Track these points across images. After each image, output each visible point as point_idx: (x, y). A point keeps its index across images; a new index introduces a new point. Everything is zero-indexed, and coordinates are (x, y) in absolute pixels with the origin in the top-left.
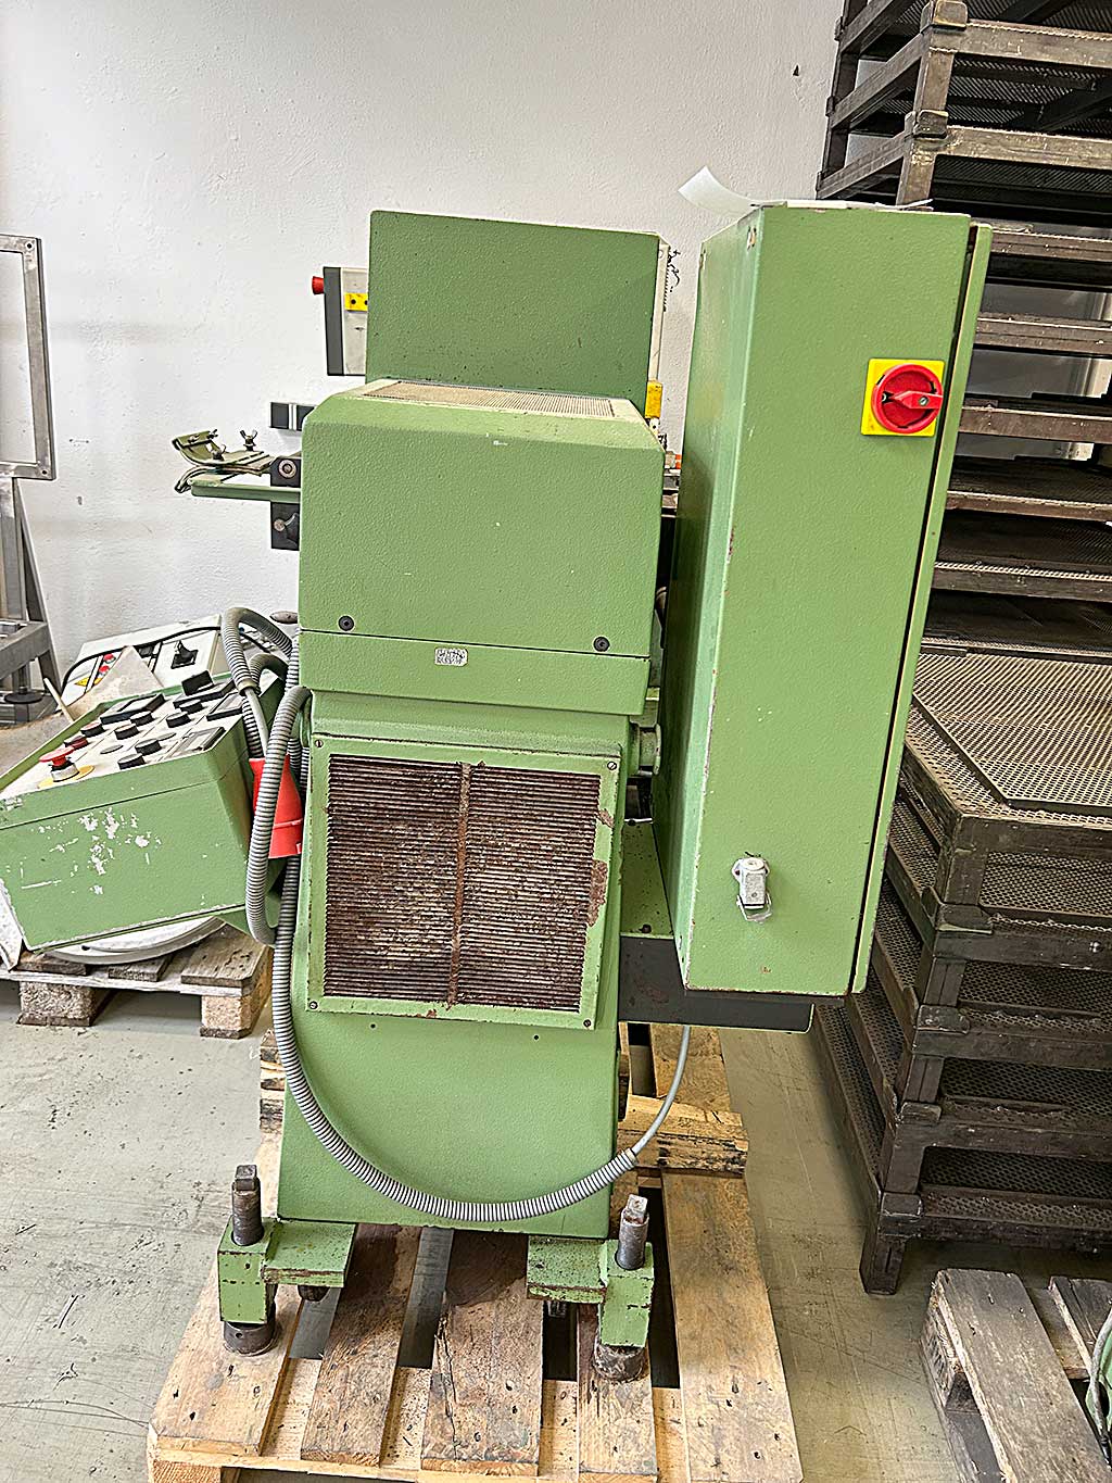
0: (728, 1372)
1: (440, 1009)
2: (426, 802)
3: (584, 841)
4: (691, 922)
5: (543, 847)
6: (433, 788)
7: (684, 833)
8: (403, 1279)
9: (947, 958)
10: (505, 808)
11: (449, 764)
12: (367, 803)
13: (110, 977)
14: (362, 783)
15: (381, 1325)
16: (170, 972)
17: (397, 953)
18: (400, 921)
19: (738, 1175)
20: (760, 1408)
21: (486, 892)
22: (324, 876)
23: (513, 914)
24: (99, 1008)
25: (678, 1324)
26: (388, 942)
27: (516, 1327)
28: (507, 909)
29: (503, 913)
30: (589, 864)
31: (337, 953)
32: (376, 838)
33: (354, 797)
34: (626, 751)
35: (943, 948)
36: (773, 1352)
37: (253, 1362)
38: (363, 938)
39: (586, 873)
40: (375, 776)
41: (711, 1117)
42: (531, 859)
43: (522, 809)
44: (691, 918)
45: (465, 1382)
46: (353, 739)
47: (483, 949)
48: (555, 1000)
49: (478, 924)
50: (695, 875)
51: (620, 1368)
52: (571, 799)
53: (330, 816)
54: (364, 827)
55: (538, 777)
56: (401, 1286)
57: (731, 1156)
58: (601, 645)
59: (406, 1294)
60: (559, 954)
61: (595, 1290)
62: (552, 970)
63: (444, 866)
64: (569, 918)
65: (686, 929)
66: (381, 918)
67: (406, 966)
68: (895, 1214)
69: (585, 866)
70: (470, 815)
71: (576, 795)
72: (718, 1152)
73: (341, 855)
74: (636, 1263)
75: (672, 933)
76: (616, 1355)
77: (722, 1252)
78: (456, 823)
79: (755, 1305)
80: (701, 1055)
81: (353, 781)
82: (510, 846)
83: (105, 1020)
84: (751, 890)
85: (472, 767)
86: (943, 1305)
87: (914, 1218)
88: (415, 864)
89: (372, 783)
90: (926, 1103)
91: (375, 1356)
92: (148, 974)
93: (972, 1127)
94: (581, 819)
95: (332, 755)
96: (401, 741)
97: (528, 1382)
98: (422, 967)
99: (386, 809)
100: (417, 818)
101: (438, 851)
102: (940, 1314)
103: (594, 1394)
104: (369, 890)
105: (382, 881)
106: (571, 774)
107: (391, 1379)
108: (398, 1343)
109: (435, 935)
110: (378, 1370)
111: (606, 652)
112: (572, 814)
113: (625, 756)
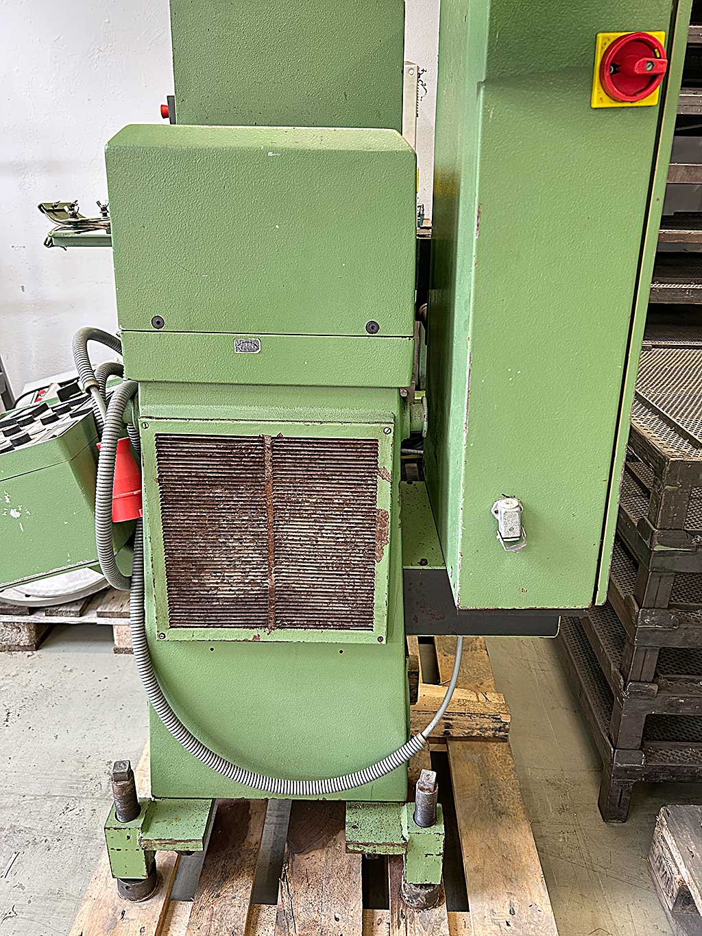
0: (505, 897)
1: (263, 634)
2: (238, 469)
3: (369, 494)
4: (459, 556)
5: (336, 501)
6: (243, 458)
7: (450, 484)
8: (255, 834)
9: (660, 571)
10: (302, 471)
11: (254, 437)
12: (190, 472)
13: (46, 615)
14: (184, 456)
15: (238, 873)
16: (90, 609)
17: (225, 592)
18: (225, 566)
19: (504, 739)
20: (532, 926)
21: (292, 540)
22: (161, 534)
23: (316, 556)
24: (42, 637)
25: (465, 860)
26: (217, 583)
27: (341, 869)
28: (310, 552)
29: (307, 555)
30: (374, 512)
31: (177, 594)
32: (200, 501)
33: (178, 469)
34: (398, 418)
35: (657, 564)
36: (540, 880)
37: (140, 907)
38: (197, 581)
39: (372, 520)
40: (194, 450)
41: (481, 697)
42: (327, 511)
43: (317, 470)
44: (459, 550)
45: (303, 916)
46: (172, 420)
47: (293, 585)
48: (354, 622)
49: (288, 565)
50: (460, 516)
51: (422, 900)
52: (355, 460)
53: (160, 484)
54: (189, 492)
55: (327, 443)
56: (253, 840)
57: (498, 726)
58: (373, 328)
59: (257, 846)
60: (354, 586)
61: (399, 845)
62: (349, 598)
63: (257, 521)
64: (361, 557)
65: (455, 561)
66: (210, 565)
67: (233, 602)
68: (625, 765)
69: (371, 513)
70: (274, 478)
71: (360, 456)
72: (488, 723)
73: (173, 516)
74: (430, 822)
75: (445, 564)
76: (418, 890)
77: (495, 801)
78: (264, 485)
79: (523, 841)
80: (471, 651)
81: (176, 455)
82: (308, 502)
83: (47, 645)
84: (509, 526)
85: (273, 438)
86: (666, 833)
87: (639, 768)
88: (233, 520)
89: (192, 456)
90: (646, 682)
91: (234, 898)
92: (73, 612)
93: (682, 698)
94: (365, 476)
95: (157, 435)
96: (212, 420)
97: (351, 913)
98: (246, 602)
99: (205, 477)
100: (232, 482)
101: (251, 509)
102: (664, 840)
103: (402, 922)
104: (197, 543)
105: (208, 535)
106: (354, 440)
107: (246, 916)
108: (251, 887)
109: (254, 576)
110: (235, 909)
111: (376, 335)
112: (358, 472)
113: (398, 423)
